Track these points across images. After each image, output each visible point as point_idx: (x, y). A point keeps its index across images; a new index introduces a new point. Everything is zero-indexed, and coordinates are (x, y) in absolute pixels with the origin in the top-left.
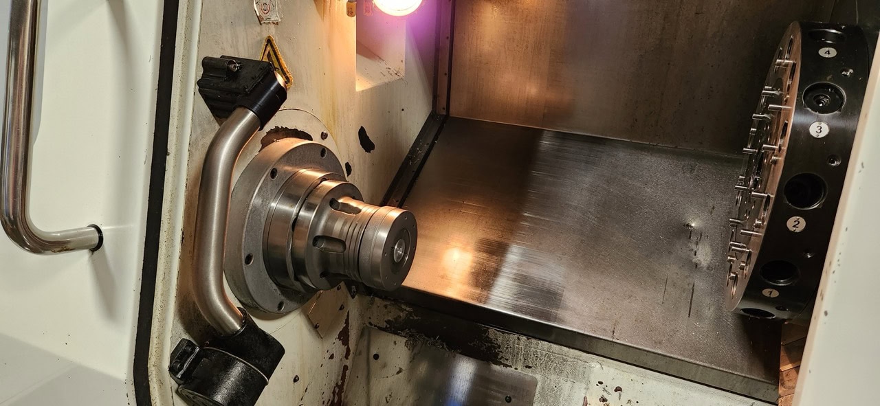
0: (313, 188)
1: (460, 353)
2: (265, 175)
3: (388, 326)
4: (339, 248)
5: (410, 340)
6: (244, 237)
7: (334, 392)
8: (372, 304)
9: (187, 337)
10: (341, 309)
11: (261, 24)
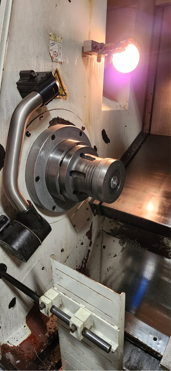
0: (72, 147)
1: (147, 250)
2: (49, 137)
3: (111, 232)
4: (82, 177)
5: (121, 240)
6: (35, 167)
7: (82, 262)
8: (104, 220)
9: (5, 214)
10: (88, 220)
11: (53, 61)
